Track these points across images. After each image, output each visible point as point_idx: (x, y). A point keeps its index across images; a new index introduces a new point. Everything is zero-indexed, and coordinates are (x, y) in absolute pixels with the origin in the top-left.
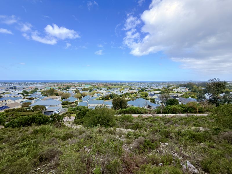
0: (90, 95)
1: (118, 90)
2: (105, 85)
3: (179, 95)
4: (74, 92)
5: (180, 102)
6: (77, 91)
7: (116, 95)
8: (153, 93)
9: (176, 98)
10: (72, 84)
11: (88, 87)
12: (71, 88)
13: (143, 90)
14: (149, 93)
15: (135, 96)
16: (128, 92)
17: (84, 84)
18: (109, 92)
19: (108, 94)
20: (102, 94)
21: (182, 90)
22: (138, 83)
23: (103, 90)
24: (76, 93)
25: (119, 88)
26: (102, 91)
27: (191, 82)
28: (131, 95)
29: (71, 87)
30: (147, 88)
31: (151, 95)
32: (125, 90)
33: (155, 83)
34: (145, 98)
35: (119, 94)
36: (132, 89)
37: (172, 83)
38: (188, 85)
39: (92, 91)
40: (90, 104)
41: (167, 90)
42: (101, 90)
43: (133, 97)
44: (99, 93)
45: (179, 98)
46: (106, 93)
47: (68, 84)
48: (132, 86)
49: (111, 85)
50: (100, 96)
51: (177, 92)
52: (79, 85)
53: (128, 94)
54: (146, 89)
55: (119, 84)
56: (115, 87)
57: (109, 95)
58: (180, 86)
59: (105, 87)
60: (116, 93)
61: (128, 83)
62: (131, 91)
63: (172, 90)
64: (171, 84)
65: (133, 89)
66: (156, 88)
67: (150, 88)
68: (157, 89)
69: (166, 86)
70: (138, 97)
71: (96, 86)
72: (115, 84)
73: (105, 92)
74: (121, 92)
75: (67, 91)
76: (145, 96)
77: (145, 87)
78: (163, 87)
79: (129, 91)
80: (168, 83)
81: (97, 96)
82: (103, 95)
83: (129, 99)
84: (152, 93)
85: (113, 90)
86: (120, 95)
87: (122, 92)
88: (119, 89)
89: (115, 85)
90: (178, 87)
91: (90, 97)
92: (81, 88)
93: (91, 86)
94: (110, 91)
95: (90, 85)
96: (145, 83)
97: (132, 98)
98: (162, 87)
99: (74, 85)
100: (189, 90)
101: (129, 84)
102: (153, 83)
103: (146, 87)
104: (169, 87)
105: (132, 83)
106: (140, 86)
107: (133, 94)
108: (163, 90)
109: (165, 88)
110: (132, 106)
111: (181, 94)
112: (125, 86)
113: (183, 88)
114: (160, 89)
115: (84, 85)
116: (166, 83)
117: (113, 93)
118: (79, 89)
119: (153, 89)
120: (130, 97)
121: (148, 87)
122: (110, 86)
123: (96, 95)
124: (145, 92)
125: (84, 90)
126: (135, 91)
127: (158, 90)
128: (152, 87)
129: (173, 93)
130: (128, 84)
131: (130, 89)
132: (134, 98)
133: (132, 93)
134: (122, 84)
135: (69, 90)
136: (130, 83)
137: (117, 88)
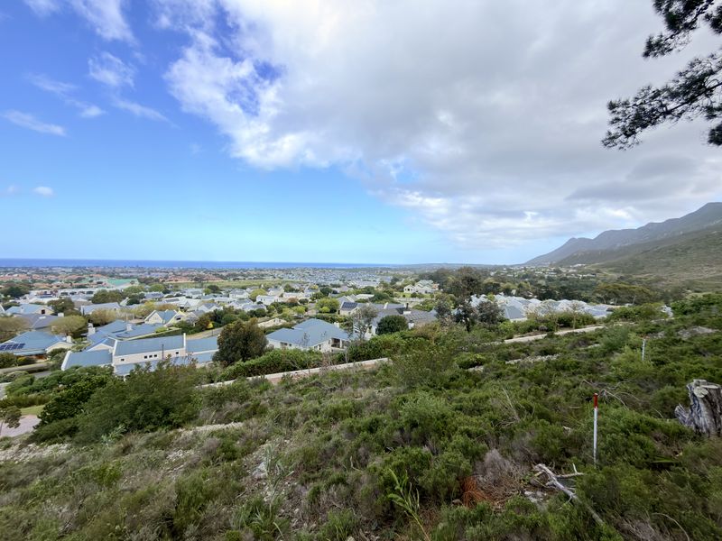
0: (131, 318)
1: (245, 295)
2: (199, 280)
3: (417, 301)
4: (49, 311)
5: (412, 322)
6: (63, 307)
7: (237, 312)
8: (353, 301)
9: (405, 313)
10: (36, 277)
11: (123, 286)
12: (34, 293)
13: (325, 292)
14: (341, 301)
15: (299, 312)
16: (280, 300)
17: (103, 274)
18: (208, 305)
19: (207, 310)
20: (180, 313)
21: (426, 287)
22: (315, 269)
23: (187, 297)
24: (61, 315)
25: (250, 286)
26: (182, 301)
27: (446, 267)
28: (289, 312)
29: (31, 288)
30: (339, 286)
31: (348, 306)
32: (271, 292)
33: (364, 270)
34: (329, 315)
35: (247, 310)
36: (292, 290)
37: (404, 268)
38: (438, 276)
39: (138, 303)
40: (122, 357)
41: (391, 289)
42: (178, 296)
43: (296, 315)
44: (171, 308)
45: (410, 312)
46: (200, 309)
47: (18, 278)
48: (294, 280)
49: (222, 277)
50: (173, 321)
51: (414, 296)
52: (79, 280)
53: (278, 307)
54: (335, 289)
55: (249, 275)
56: (236, 283)
57: (209, 314)
58: (422, 277)
59: (198, 285)
60: (237, 307)
61: (283, 270)
62: (288, 296)
63: (401, 289)
64: (401, 273)
65: (297, 291)
66: (363, 285)
67: (346, 284)
68: (366, 288)
69: (388, 280)
70: (310, 313)
71: (157, 280)
72: (235, 275)
73: (194, 303)
74: (254, 301)
75: (7, 308)
76: (329, 310)
77: (333, 283)
78: (382, 282)
79: (282, 296)
80: (396, 270)
81: (160, 321)
82: (184, 316)
83: (280, 324)
84: (351, 299)
85: (228, 296)
86: (251, 311)
87: (258, 300)
88: (248, 289)
89: (235, 277)
90: (417, 281)
91: (129, 328)
92: (85, 290)
93: (137, 284)
94: (216, 300)
95: (131, 277)
96: (334, 270)
97: (289, 319)
98: (378, 280)
99: (53, 278)
100: (440, 287)
101: (285, 274)
102: (354, 270)
103: (337, 282)
104: (396, 280)
105: (294, 270)
106: (320, 281)
107: (296, 305)
108: (380, 289)
109: (386, 286)
110: (286, 344)
111: (422, 300)
112: (271, 278)
113: (427, 282)
114: (373, 288)
115: (104, 280)
116: (389, 269)
117: (227, 306)
118: (73, 299)
119: (354, 287)
120: (283, 317)
121: (341, 283)
122: (218, 282)
123: (155, 318)
124: (330, 299)
125: (101, 298)
126: (301, 296)
127: (368, 290)
128: (351, 283)
129: (404, 296)
130: (281, 274)
131: (286, 291)
132: (296, 318)
133: (292, 304)
134: (263, 275)
135: (21, 301)
136: (288, 269)
137: (244, 288)
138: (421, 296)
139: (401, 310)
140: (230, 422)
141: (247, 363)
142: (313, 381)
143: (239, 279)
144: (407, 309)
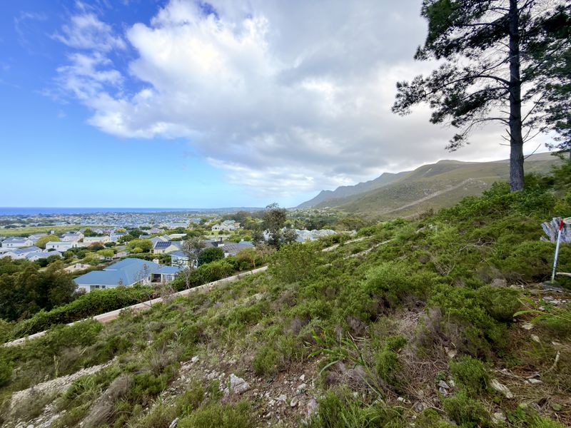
1: (28, 242)
3: (224, 237)
5: (227, 252)
8: (166, 240)
9: (219, 246)
13: (135, 234)
14: (155, 242)
15: (106, 255)
16: (80, 245)
21: (229, 226)
22: (120, 214)
25: (34, 234)
27: (244, 210)
28: (91, 255)
30: (150, 229)
31: (162, 245)
32: (67, 238)
33: (173, 213)
34: (144, 255)
35: (34, 259)
36: (94, 235)
37: (210, 212)
38: (239, 217)
41: (201, 229)
45: (223, 245)
48: (97, 226)
51: (221, 233)
53: (79, 253)
54: (145, 231)
55: (31, 221)
58: (226, 218)
60: (15, 257)
61: (80, 216)
62: (89, 241)
63: (209, 228)
64: (208, 216)
65: (100, 235)
66: (175, 227)
67: (156, 226)
68: (177, 229)
69: (197, 221)
70: (120, 255)
72: (8, 222)
74: (43, 248)
76: (142, 250)
77: (143, 226)
78: (192, 223)
79: (81, 241)
80: (202, 213)
83: (83, 269)
84: (164, 239)
87: (48, 247)
88: (30, 237)
90: (222, 221)
97: (95, 262)
98: (188, 222)
100: (241, 225)
101: (84, 219)
102: (164, 214)
103: (147, 225)
104: (204, 221)
105: (95, 215)
106: (126, 224)
107: (102, 248)
108: (191, 229)
109: (195, 226)
110: (97, 287)
111: (228, 236)
112: (64, 224)
113: (230, 222)
114: (184, 228)
116: (197, 212)
119: (165, 228)
120: (87, 261)
121: (151, 226)
124: (141, 239)
126: (106, 240)
127: (180, 231)
128: (162, 225)
129: (213, 234)
130: (77, 219)
131: (86, 236)
132: (103, 262)
133: (97, 248)
134: (52, 221)
136: (85, 215)
137: (27, 236)
138: (227, 233)
139: (216, 244)
140: (77, 369)
141: (53, 312)
142: (170, 306)
143: (14, 227)
144: (221, 242)
